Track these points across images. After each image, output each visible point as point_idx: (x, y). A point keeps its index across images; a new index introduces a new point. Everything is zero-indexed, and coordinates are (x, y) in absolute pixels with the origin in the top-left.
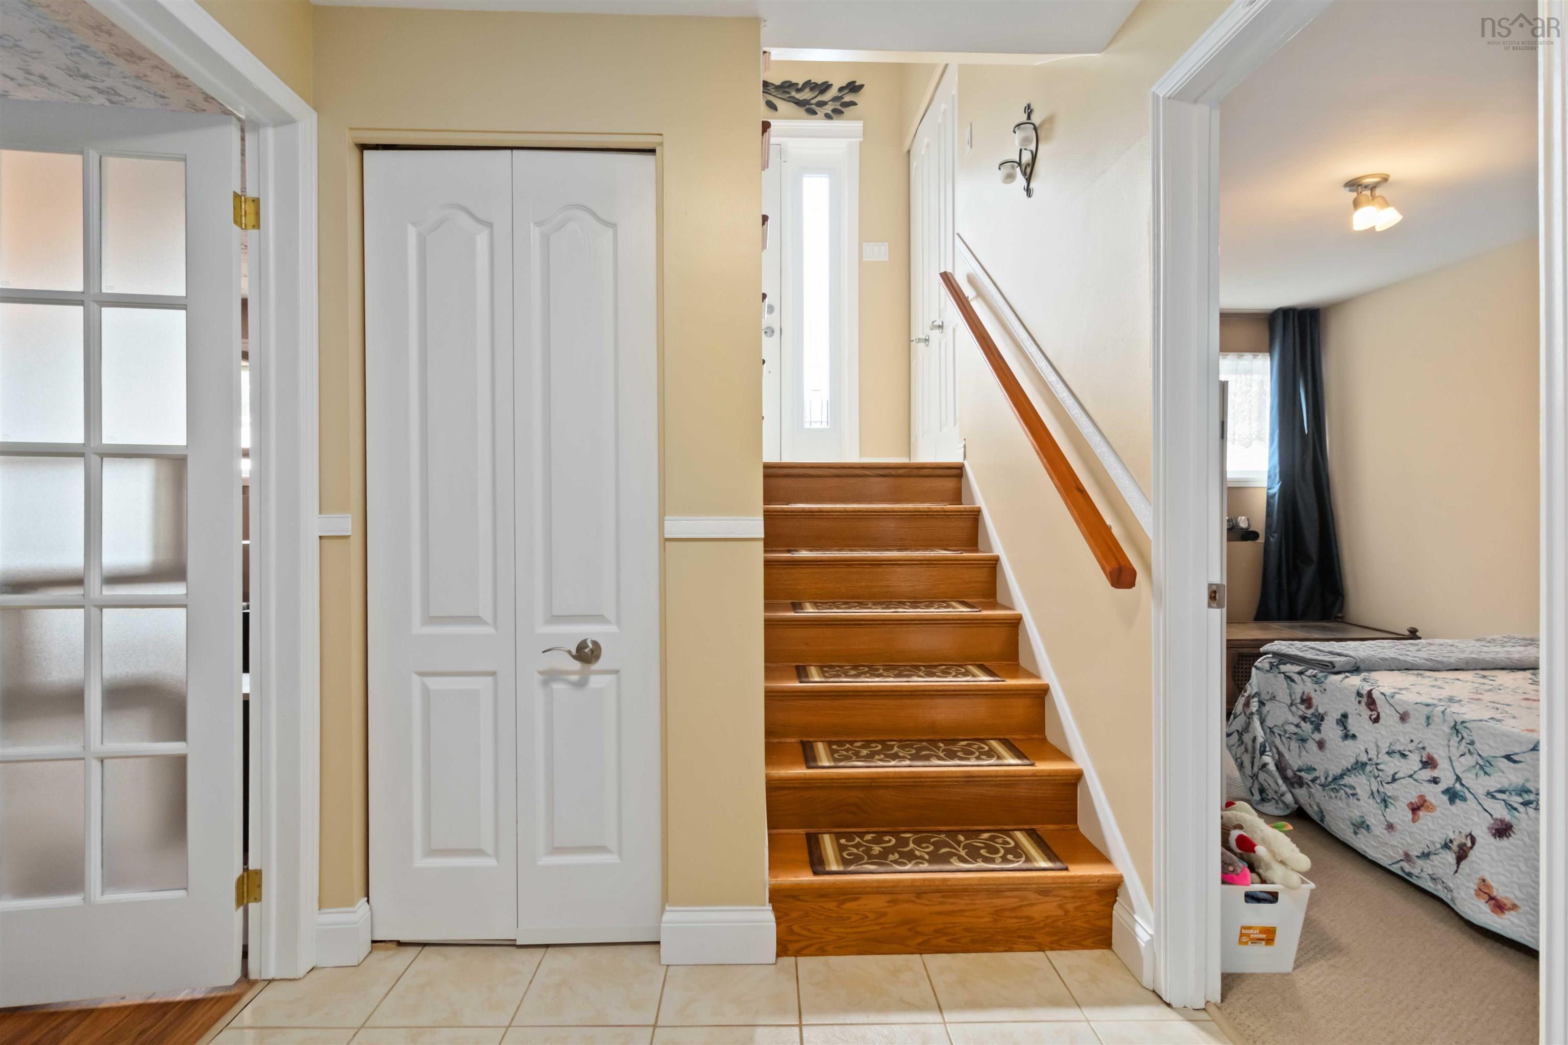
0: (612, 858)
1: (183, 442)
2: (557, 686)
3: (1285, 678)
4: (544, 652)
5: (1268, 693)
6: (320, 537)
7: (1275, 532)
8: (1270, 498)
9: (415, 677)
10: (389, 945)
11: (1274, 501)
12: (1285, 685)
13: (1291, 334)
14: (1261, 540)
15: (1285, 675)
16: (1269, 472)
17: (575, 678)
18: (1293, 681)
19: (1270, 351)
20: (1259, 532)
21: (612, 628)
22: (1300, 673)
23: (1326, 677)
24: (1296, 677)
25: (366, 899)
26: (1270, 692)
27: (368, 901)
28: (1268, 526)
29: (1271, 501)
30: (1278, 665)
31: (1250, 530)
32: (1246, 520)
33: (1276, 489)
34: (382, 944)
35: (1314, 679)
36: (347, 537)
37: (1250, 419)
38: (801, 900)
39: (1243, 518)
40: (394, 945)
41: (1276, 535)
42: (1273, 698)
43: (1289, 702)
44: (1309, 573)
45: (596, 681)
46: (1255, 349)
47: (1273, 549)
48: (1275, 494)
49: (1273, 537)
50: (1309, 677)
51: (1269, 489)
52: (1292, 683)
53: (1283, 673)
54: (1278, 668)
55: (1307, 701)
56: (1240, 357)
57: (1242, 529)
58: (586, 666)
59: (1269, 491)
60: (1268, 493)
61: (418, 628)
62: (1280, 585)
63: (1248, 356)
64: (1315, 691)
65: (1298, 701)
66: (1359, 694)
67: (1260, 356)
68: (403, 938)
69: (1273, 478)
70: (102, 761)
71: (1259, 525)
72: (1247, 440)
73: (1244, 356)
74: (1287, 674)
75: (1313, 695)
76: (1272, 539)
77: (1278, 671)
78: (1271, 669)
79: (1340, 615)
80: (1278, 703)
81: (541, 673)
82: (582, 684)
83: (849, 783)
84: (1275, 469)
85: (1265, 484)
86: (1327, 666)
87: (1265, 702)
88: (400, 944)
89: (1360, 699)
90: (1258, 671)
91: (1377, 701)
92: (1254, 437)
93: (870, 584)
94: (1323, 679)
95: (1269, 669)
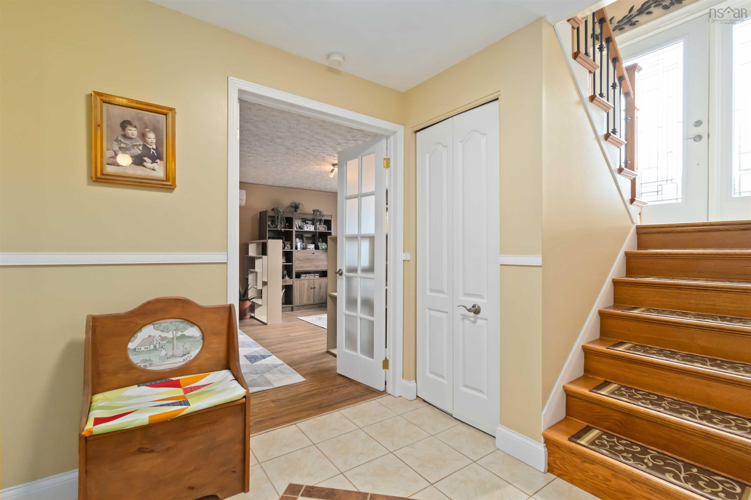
0: (484, 396)
1: (374, 232)
2: (466, 321)
4: (458, 306)
6: (404, 260)
9: (427, 309)
10: (421, 399)
17: (472, 319)
21: (485, 301)
25: (415, 381)
27: (416, 382)
34: (420, 398)
36: (409, 261)
38: (560, 450)
40: (422, 400)
45: (480, 322)
58: (476, 315)
61: (428, 293)
68: (425, 400)
70: (360, 319)
81: (461, 315)
82: (474, 322)
83: (613, 407)
88: (424, 401)
93: (697, 302)
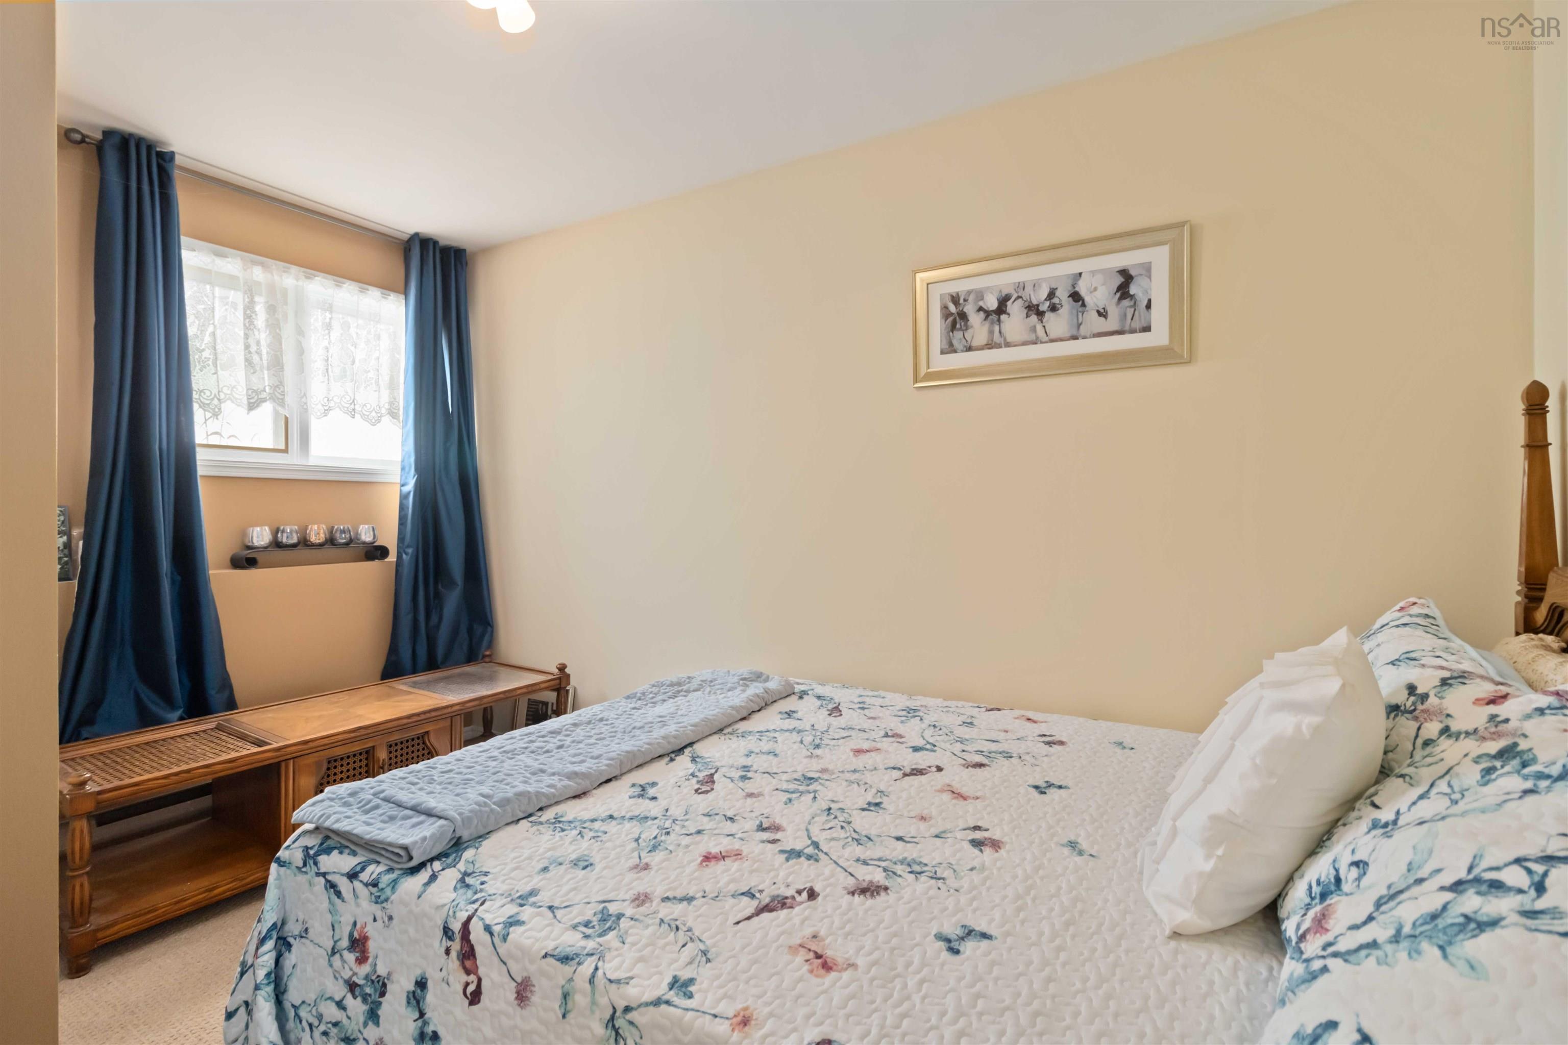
3: (326, 888)
5: (297, 921)
7: (408, 547)
8: (403, 497)
11: (409, 503)
12: (326, 904)
13: (432, 274)
14: (392, 558)
15: (327, 881)
16: (403, 461)
18: (338, 894)
19: (406, 293)
20: (389, 548)
22: (353, 876)
23: (394, 883)
24: (344, 885)
26: (301, 919)
28: (401, 539)
29: (404, 502)
30: (317, 854)
31: (375, 544)
32: (371, 529)
33: (410, 487)
35: (374, 890)
37: (378, 384)
39: (367, 527)
41: (410, 551)
42: (304, 933)
43: (329, 944)
44: (452, 600)
46: (386, 287)
47: (407, 571)
48: (409, 493)
49: (406, 554)
50: (366, 885)
51: (402, 485)
52: (337, 901)
53: (324, 875)
54: (316, 864)
55: (359, 944)
56: (362, 291)
57: (364, 543)
59: (402, 488)
60: (401, 491)
62: (415, 621)
63: (375, 293)
64: (375, 920)
65: (345, 943)
66: (447, 932)
67: (393, 297)
69: (407, 469)
71: (389, 539)
72: (374, 414)
73: (368, 290)
74: (329, 877)
75: (370, 930)
76: (404, 556)
77: (314, 869)
78: (305, 865)
79: (487, 653)
80: (311, 946)
84: (409, 457)
85: (397, 479)
86: (398, 855)
87: (291, 940)
89: (449, 943)
90: (283, 869)
91: (478, 950)
92: (383, 411)
94: (388, 891)
95: (301, 864)
